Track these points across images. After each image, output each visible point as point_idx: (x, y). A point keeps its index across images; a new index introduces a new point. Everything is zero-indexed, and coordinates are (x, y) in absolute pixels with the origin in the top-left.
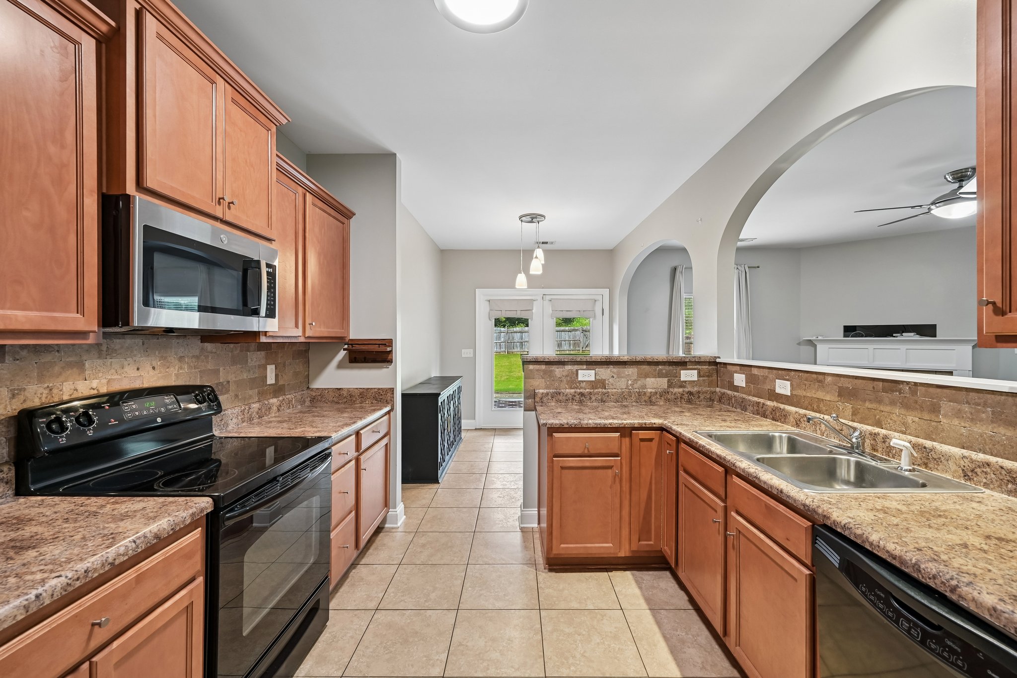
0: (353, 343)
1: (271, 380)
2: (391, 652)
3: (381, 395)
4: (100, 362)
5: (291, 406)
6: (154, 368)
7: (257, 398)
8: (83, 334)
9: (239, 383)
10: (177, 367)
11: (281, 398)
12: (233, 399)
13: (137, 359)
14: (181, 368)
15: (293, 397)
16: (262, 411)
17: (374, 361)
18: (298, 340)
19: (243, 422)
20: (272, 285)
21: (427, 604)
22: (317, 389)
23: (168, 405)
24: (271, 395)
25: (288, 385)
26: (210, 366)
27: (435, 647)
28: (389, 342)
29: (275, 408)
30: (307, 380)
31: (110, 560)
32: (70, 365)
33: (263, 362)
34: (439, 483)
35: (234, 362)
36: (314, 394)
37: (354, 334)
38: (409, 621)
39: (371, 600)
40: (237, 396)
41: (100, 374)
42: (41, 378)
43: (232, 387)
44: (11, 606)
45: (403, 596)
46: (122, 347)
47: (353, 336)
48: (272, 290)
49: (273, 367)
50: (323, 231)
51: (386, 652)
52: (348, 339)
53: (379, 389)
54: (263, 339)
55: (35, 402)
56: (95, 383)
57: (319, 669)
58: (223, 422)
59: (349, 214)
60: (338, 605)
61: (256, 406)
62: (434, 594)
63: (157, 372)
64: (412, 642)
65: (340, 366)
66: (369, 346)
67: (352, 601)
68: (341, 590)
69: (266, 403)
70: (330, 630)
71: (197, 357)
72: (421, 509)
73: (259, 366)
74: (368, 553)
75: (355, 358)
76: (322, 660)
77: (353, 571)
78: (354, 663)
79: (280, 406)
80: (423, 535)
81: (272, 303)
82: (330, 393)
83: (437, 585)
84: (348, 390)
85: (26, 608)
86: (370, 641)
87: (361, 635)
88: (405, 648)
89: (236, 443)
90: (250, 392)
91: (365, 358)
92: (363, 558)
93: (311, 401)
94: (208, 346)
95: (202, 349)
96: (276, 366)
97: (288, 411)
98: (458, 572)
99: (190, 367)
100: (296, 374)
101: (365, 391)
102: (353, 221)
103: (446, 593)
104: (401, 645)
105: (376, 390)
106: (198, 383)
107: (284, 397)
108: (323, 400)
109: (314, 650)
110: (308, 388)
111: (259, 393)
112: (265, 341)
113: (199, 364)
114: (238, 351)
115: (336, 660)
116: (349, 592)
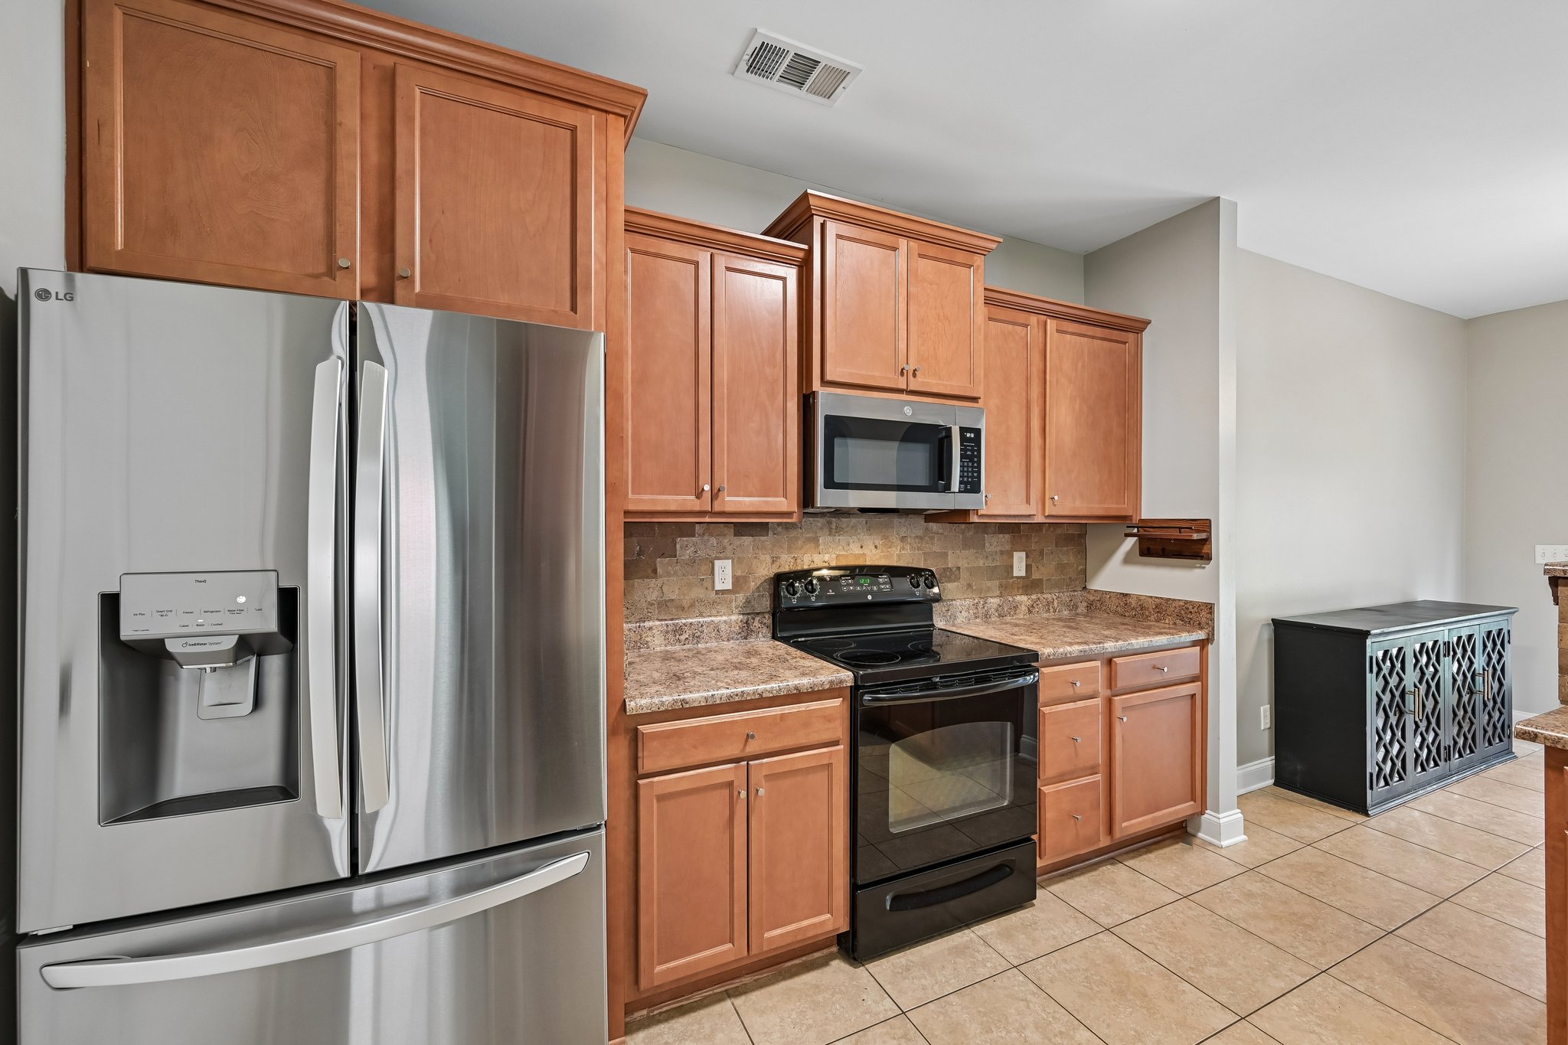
0: (1145, 524)
1: (1019, 569)
2: (1092, 989)
3: (1191, 612)
4: (830, 538)
5: (1052, 610)
6: (876, 547)
7: (999, 592)
8: (789, 514)
9: (973, 571)
10: (899, 548)
11: (1034, 597)
12: (965, 588)
13: (861, 537)
14: (903, 548)
15: (1055, 597)
16: (1003, 608)
17: (1179, 555)
18: (1033, 520)
19: (976, 617)
20: (976, 453)
21: (1190, 973)
22: (1096, 591)
23: (881, 584)
24: (1021, 591)
25: (1048, 580)
26: (936, 548)
27: (1160, 1033)
28: (1205, 525)
29: (1023, 608)
30: (1083, 577)
31: (760, 692)
32: (809, 540)
33: (1007, 547)
34: (1368, 815)
35: (966, 545)
36: (1092, 598)
37: (1150, 510)
38: (1145, 974)
39: (1108, 915)
40: (969, 586)
41: (831, 550)
42: (790, 550)
43: (964, 575)
44: (700, 694)
45: (1159, 939)
46: (848, 526)
47: (1148, 512)
48: (976, 459)
49: (1023, 554)
50: (1080, 365)
51: (1085, 984)
52: (1138, 518)
53: (1186, 602)
54: (974, 519)
55: (786, 569)
56: (827, 557)
57: (998, 941)
58: (949, 614)
59: (1138, 325)
60: (1063, 893)
61: (994, 602)
62: (1214, 970)
63: (878, 551)
64: (1130, 1000)
65: (1128, 560)
66: (1170, 530)
67: (1082, 899)
68: (1078, 879)
69: (1011, 599)
70: (1034, 912)
71: (921, 538)
72: (1289, 840)
73: (1002, 553)
74: (1145, 856)
75: (1149, 549)
76: (1006, 935)
77: (1109, 867)
78: (1038, 965)
79: (1033, 606)
80: (1262, 881)
81: (975, 475)
82: (1113, 599)
83: (1231, 963)
84: (1138, 596)
85: (706, 699)
86: (1073, 958)
87: (1067, 942)
88: (1114, 1000)
89: (966, 640)
90: (989, 583)
91: (1163, 550)
92: (1133, 858)
93: (1087, 607)
94: (933, 526)
95: (927, 529)
96: (1027, 554)
97: (1045, 615)
98: (1291, 970)
99: (912, 548)
100: (1061, 567)
101: (1163, 602)
102: (1147, 336)
103: (1239, 982)
104: (1112, 992)
105: (1182, 603)
106: (922, 566)
107: (1039, 595)
108: (1104, 608)
109: (1005, 920)
110: (1085, 588)
111: (1001, 586)
112: (977, 521)
113: (923, 545)
114: (971, 533)
115: (1021, 946)
116: (1085, 887)
